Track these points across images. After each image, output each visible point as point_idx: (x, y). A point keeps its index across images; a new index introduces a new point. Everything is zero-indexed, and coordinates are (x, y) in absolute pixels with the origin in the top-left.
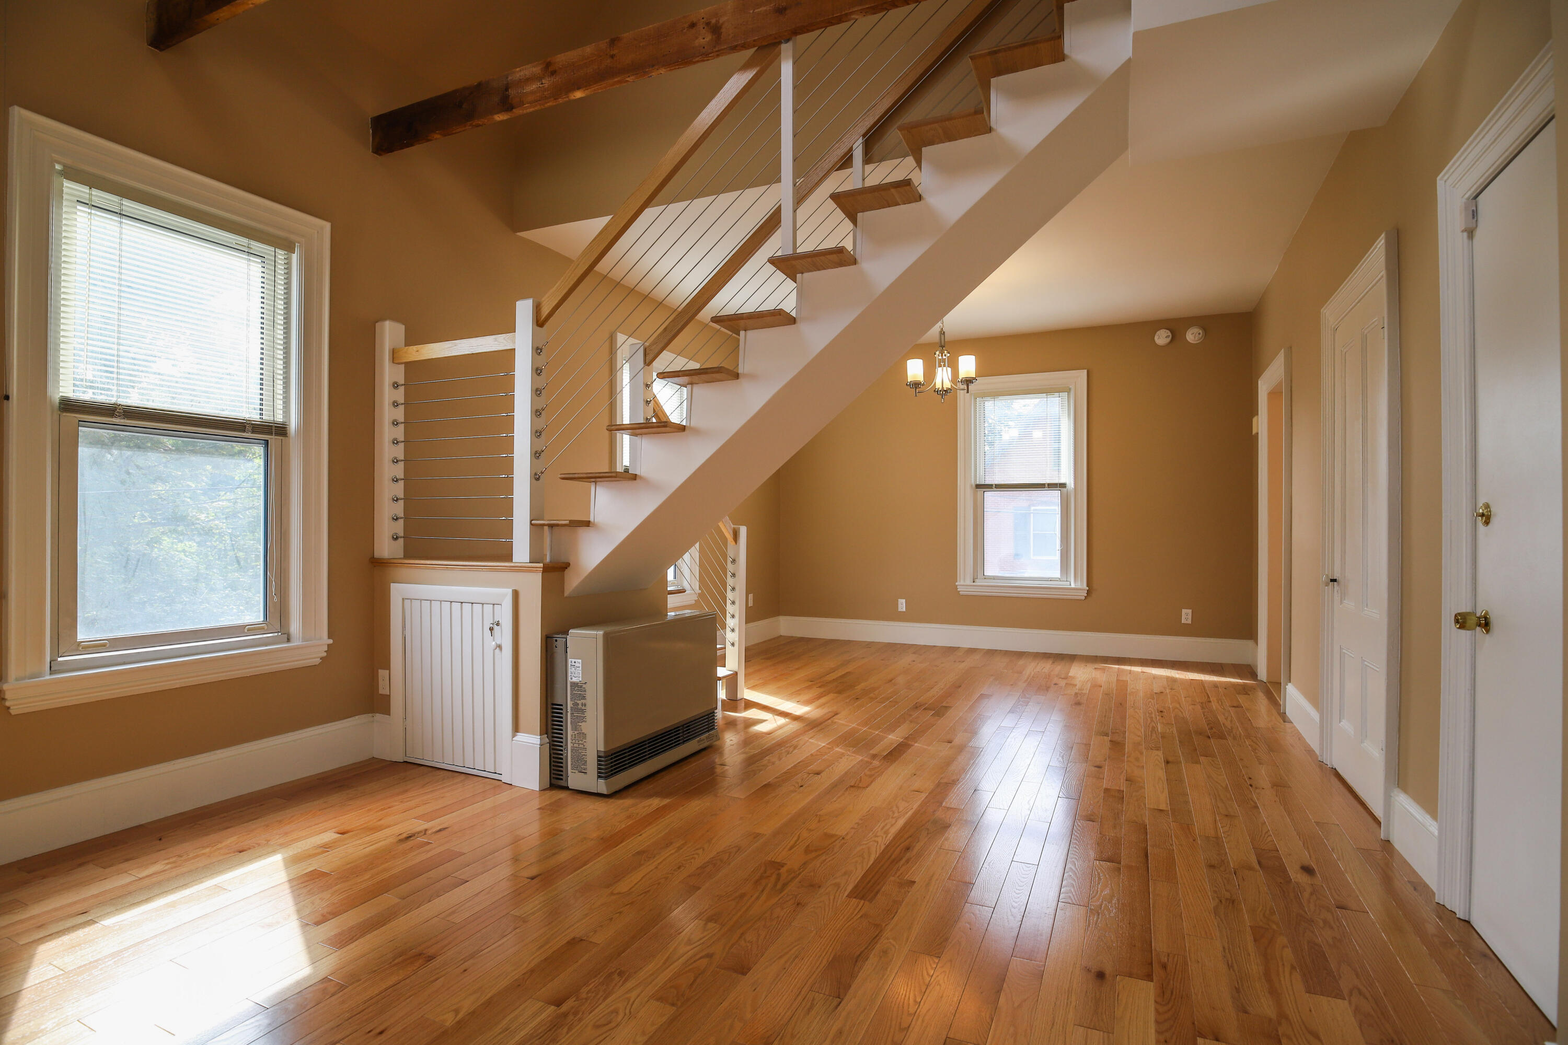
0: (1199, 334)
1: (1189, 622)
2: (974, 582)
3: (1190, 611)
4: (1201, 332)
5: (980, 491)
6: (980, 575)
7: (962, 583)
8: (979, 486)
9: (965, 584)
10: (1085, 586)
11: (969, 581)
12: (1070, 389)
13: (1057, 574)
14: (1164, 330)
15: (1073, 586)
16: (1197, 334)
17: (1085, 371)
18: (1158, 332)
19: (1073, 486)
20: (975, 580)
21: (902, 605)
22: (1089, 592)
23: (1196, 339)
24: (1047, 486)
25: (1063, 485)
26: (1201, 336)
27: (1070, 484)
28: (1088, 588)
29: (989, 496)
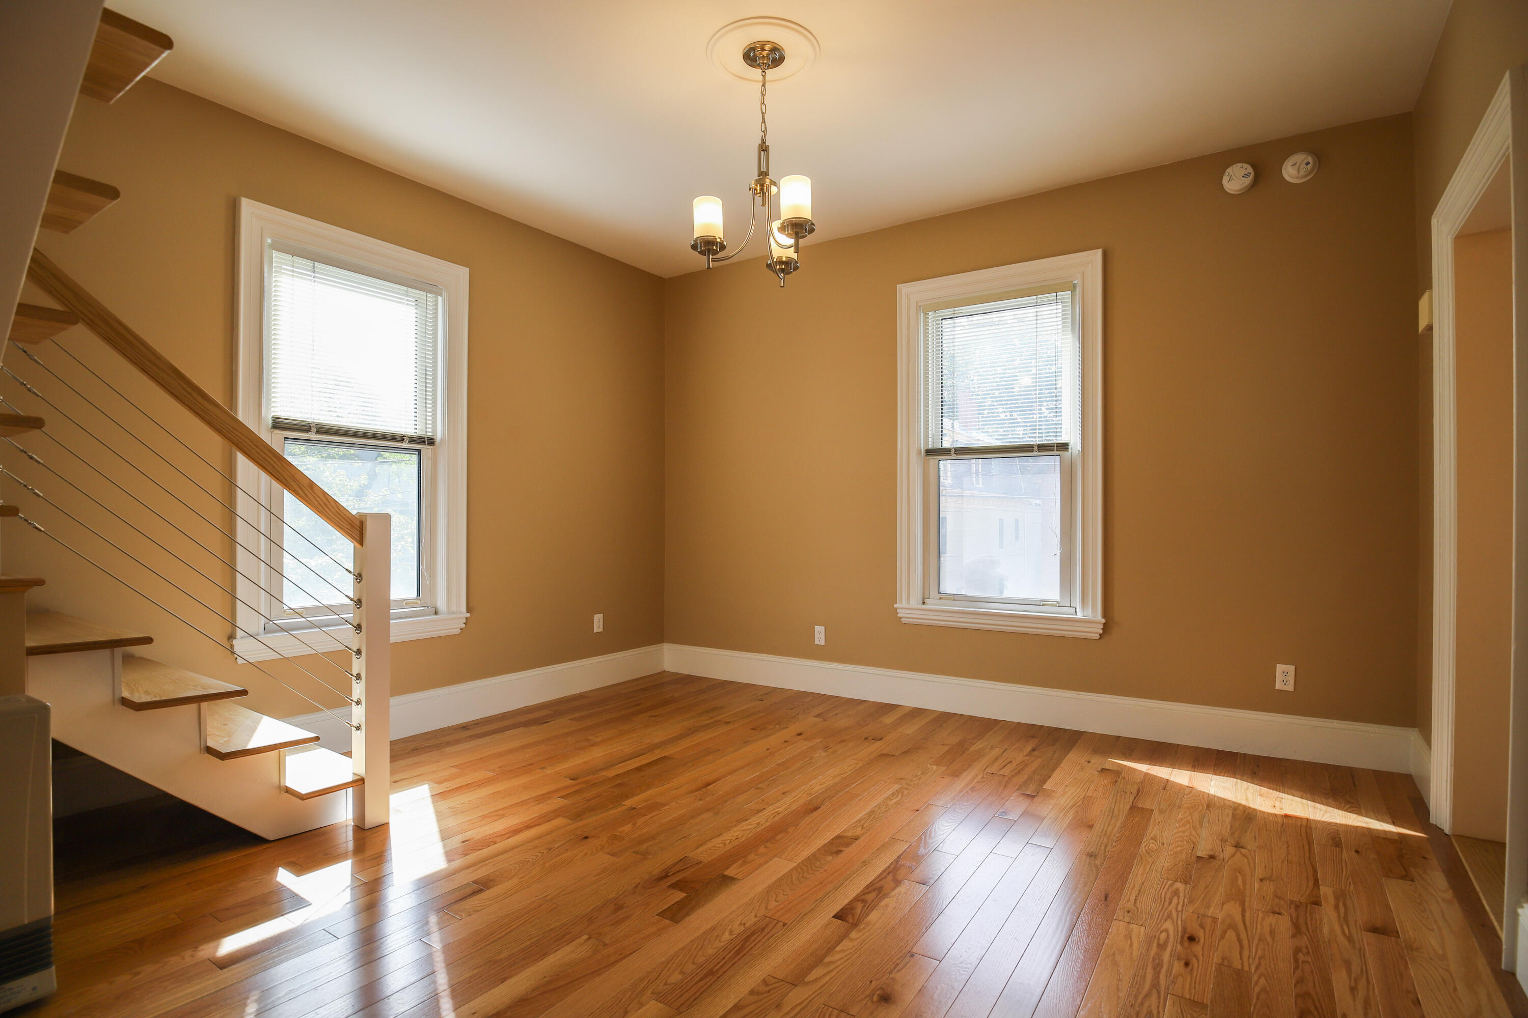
0: (1307, 163)
1: (1290, 687)
2: (924, 603)
3: (1291, 669)
4: (1310, 159)
5: (933, 460)
6: (933, 592)
7: (904, 604)
8: (930, 452)
9: (907, 606)
10: (1099, 617)
11: (915, 602)
12: (1074, 286)
13: (1053, 592)
14: (1240, 165)
15: (1079, 615)
16: (1303, 165)
17: (1099, 252)
18: (1229, 170)
19: (1079, 448)
20: (926, 601)
21: (820, 635)
22: (1106, 627)
23: (1302, 173)
24: (1036, 448)
25: (1063, 447)
26: (1309, 167)
27: (1075, 444)
28: (1103, 621)
29: (948, 467)
